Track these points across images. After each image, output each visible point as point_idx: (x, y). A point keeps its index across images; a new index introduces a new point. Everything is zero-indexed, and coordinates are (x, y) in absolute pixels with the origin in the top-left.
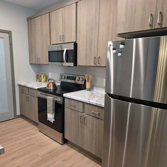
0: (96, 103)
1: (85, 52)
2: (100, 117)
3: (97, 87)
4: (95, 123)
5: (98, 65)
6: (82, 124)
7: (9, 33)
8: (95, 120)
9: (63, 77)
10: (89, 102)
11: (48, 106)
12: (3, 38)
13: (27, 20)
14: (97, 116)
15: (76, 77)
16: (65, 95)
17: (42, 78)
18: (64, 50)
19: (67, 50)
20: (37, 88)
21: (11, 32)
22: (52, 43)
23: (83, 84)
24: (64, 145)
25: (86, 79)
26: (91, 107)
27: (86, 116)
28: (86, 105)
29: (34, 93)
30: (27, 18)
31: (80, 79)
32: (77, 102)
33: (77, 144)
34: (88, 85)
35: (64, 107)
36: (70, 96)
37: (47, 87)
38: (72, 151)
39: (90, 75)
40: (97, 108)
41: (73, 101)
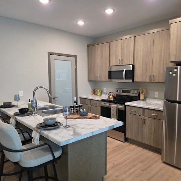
0: (155, 108)
1: (141, 72)
2: (157, 118)
3: (149, 98)
4: (153, 122)
5: (153, 81)
6: (142, 124)
7: (75, 57)
8: (153, 120)
9: (119, 91)
10: (149, 107)
11: (112, 112)
12: (71, 61)
13: (88, 47)
14: (155, 117)
15: (130, 91)
16: (126, 104)
17: (98, 92)
18: (123, 71)
19: (126, 71)
20: (100, 99)
21: (76, 56)
22: (111, 65)
23: (138, 96)
24: (125, 143)
25: (141, 92)
26: (150, 111)
27: (145, 118)
28: (146, 110)
29: (96, 104)
30: (87, 45)
31: (134, 92)
32: (138, 109)
33: (137, 140)
34: (142, 97)
35: (126, 113)
36: (131, 104)
37: (108, 98)
38: (133, 147)
39: (144, 89)
40: (155, 112)
41: (134, 108)
